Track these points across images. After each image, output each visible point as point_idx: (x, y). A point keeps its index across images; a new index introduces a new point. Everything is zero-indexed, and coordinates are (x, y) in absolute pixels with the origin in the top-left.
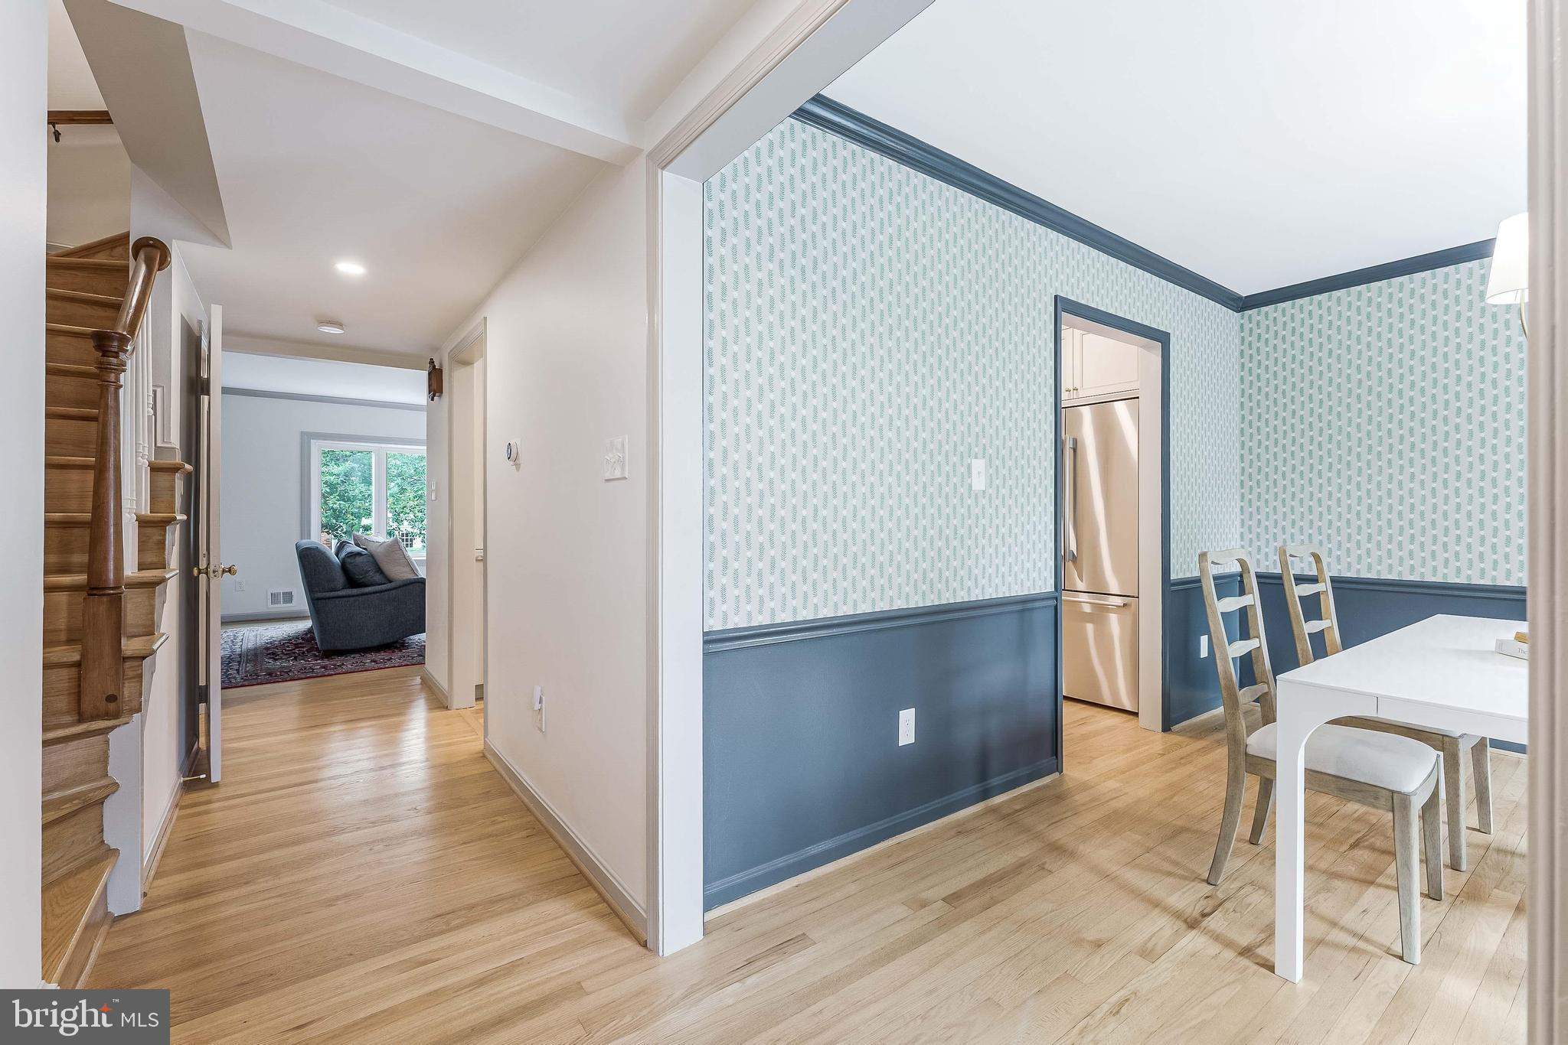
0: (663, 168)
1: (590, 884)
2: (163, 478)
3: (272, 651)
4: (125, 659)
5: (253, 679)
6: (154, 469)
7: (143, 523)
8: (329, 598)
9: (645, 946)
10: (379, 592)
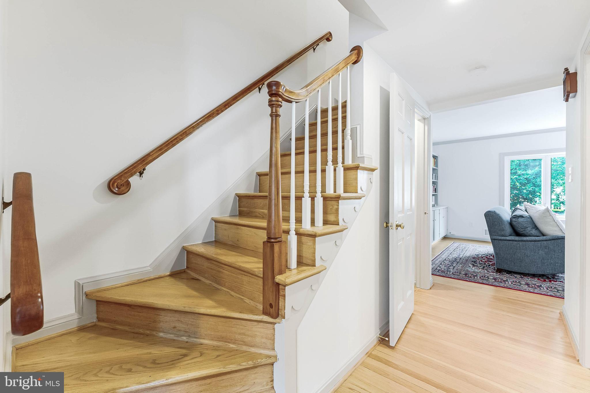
8: (501, 240)
10: (535, 241)
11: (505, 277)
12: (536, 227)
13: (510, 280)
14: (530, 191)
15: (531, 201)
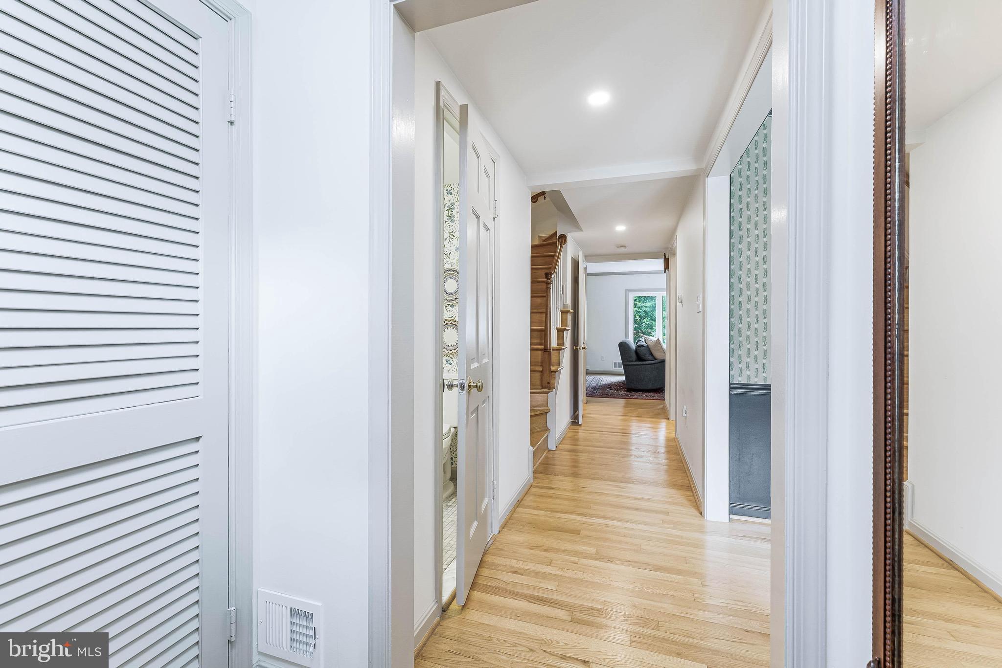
0: (707, 177)
1: (692, 491)
2: (564, 315)
3: (610, 386)
4: (552, 372)
5: (601, 395)
6: (562, 312)
7: (558, 330)
8: (630, 365)
9: (701, 514)
10: (651, 364)
11: (632, 393)
12: (651, 354)
13: (636, 395)
14: (648, 325)
15: (649, 334)
